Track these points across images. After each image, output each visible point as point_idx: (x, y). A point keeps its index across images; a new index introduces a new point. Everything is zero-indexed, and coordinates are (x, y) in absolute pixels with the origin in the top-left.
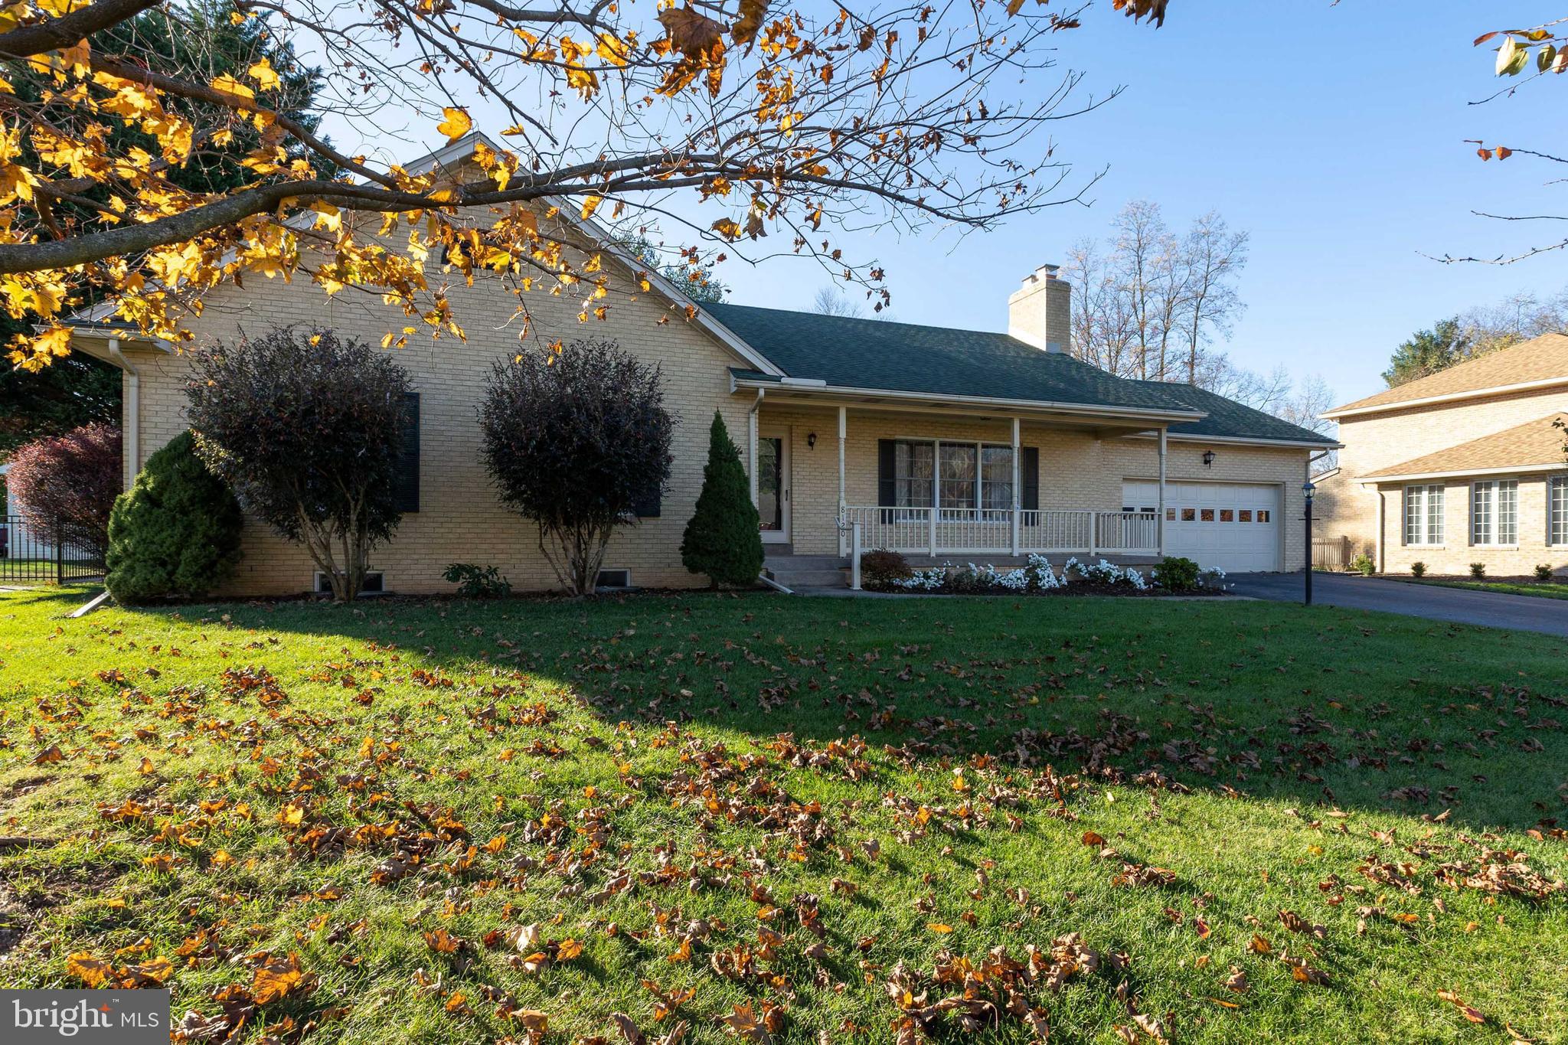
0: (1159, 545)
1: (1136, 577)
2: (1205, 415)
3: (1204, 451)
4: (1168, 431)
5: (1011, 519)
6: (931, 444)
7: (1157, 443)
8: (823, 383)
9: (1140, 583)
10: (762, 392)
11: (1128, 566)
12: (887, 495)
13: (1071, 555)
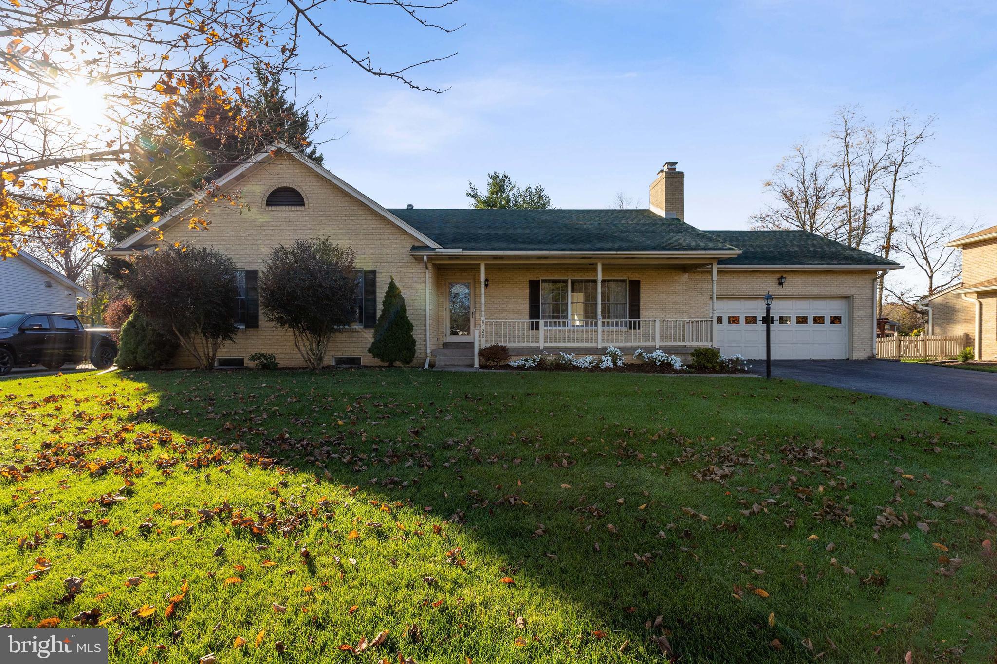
0: (712, 341)
1: (677, 362)
2: (740, 252)
3: (779, 276)
4: (718, 264)
5: (596, 325)
6: (565, 282)
7: (710, 273)
8: (461, 250)
9: (677, 366)
10: (425, 258)
11: (672, 354)
12: (534, 313)
13: (637, 348)
